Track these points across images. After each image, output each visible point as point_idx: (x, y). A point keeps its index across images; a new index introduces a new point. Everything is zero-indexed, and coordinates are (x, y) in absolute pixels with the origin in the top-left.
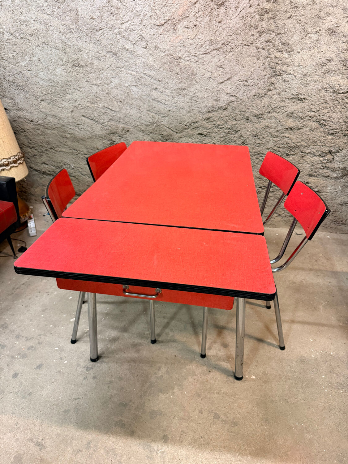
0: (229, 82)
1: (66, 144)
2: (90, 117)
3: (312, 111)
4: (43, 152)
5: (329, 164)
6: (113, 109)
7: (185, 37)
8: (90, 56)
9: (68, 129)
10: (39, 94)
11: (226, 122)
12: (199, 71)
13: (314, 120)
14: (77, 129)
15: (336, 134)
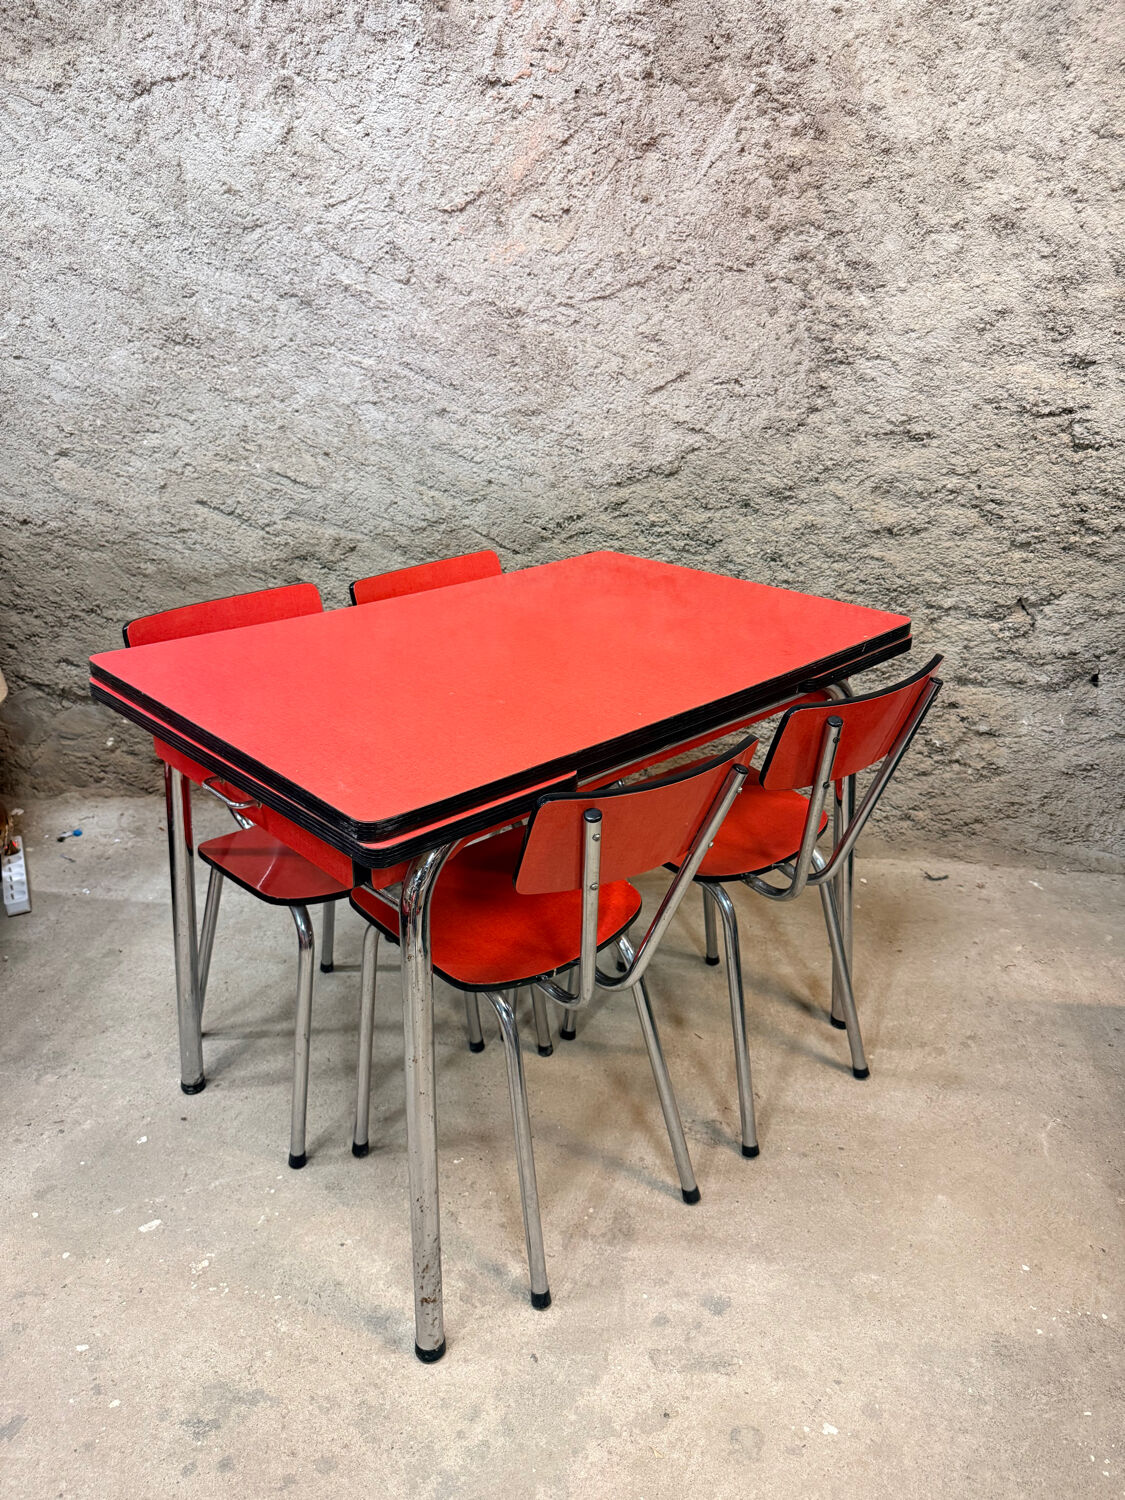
0: (682, 385)
1: (140, 595)
2: (222, 507)
3: (953, 472)
4: (62, 625)
5: (1022, 642)
6: (302, 480)
7: (535, 247)
8: (223, 310)
9: (149, 546)
10: (51, 432)
11: (675, 516)
12: (583, 352)
13: (962, 502)
14: (179, 547)
15: (1038, 546)
